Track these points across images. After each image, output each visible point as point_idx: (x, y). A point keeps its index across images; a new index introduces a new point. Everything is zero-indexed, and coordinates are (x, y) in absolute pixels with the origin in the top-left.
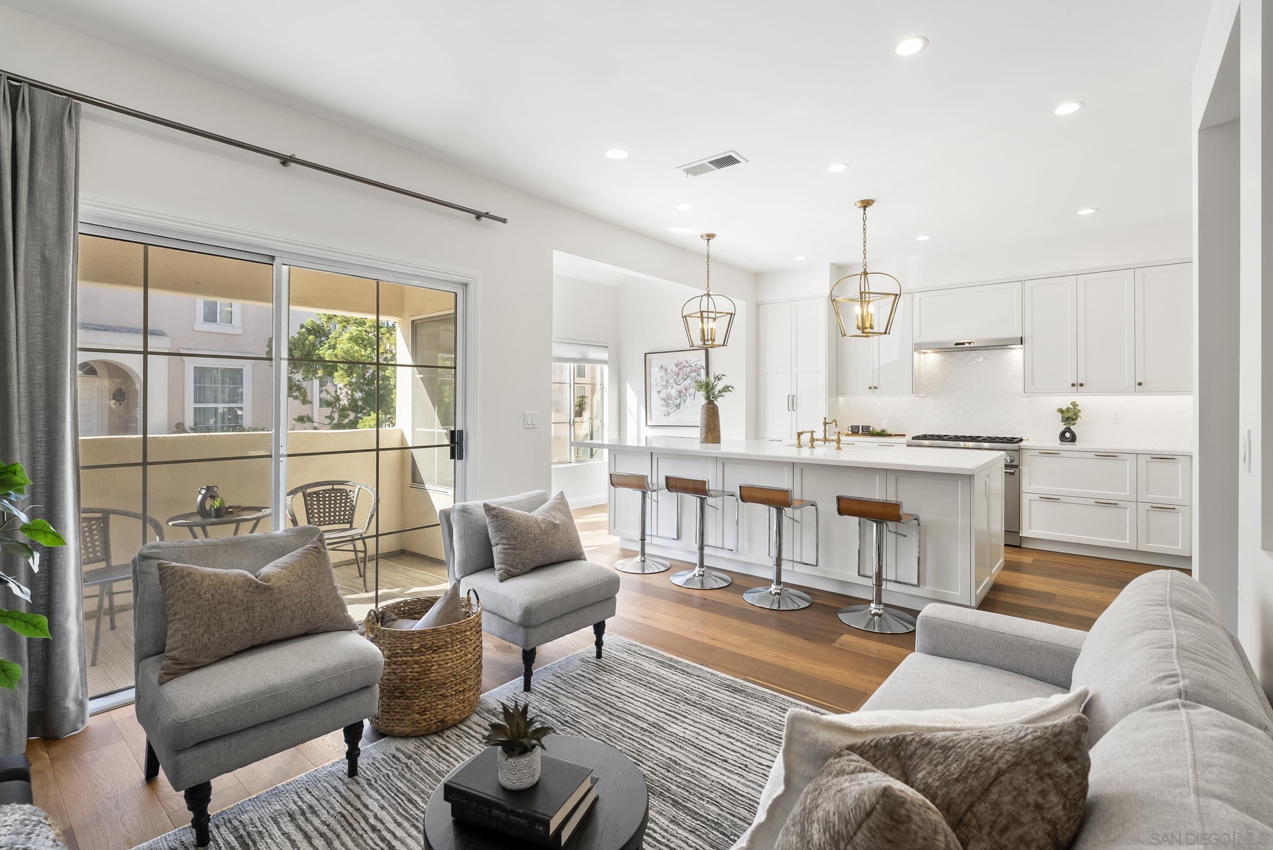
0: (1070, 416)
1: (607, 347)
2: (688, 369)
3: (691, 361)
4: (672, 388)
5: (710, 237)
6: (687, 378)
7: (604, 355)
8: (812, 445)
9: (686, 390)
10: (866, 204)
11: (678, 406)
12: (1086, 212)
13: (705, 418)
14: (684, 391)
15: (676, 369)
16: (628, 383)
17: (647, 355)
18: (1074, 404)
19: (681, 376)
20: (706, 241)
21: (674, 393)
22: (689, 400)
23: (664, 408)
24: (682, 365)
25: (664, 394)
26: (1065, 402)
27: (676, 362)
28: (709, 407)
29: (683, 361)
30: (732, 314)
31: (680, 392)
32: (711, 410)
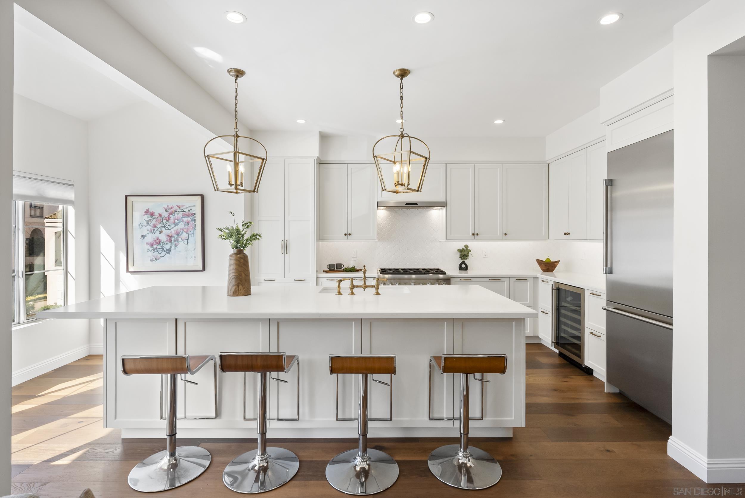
0: (464, 254)
1: (73, 185)
2: (181, 214)
3: (183, 206)
4: (161, 232)
5: (239, 73)
6: (179, 223)
7: (70, 195)
8: (352, 292)
9: (178, 234)
10: (403, 73)
11: (169, 251)
12: (499, 122)
13: (236, 269)
14: (176, 236)
15: (166, 214)
16: (101, 228)
17: (128, 198)
18: (466, 246)
19: (172, 220)
20: (234, 78)
21: (163, 237)
22: (182, 245)
23: (151, 254)
24: (173, 210)
25: (150, 238)
26: (461, 245)
27: (166, 207)
28: (240, 258)
29: (175, 205)
30: (263, 159)
31: (170, 237)
32: (242, 261)
